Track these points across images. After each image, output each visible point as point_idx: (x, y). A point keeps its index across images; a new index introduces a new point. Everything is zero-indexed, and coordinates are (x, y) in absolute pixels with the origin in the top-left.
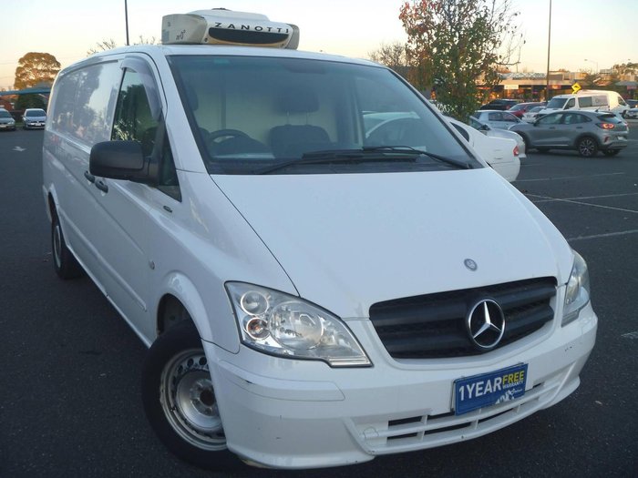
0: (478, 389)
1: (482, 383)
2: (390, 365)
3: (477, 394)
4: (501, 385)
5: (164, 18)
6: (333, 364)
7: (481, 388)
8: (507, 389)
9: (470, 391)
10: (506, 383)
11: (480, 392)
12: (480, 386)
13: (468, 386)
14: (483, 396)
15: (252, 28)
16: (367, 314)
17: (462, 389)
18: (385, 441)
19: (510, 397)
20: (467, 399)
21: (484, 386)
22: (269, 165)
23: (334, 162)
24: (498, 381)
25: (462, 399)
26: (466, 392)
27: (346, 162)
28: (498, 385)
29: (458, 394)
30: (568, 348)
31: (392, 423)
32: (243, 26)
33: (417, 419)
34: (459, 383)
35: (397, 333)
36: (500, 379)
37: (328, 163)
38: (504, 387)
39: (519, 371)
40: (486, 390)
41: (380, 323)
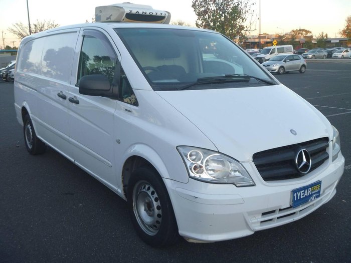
0: (302, 194)
1: (303, 191)
2: (265, 185)
3: (302, 197)
5: (97, 8)
6: (238, 185)
8: (313, 194)
9: (299, 195)
10: (313, 191)
11: (303, 195)
13: (298, 193)
14: (304, 198)
15: (148, 13)
16: (251, 159)
17: (295, 194)
18: (259, 224)
19: (315, 197)
20: (298, 200)
21: (304, 193)
22: (184, 85)
23: (213, 83)
25: (296, 199)
26: (297, 196)
27: (218, 83)
28: (310, 192)
29: (294, 197)
30: (335, 173)
31: (263, 214)
32: (143, 12)
33: (273, 212)
34: (294, 192)
35: (264, 168)
36: (310, 189)
37: (210, 83)
39: (318, 184)
40: (305, 195)
41: (258, 163)
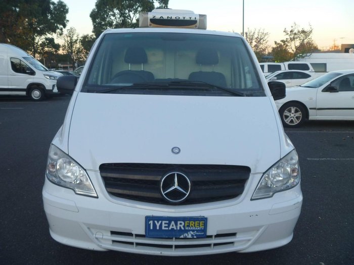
0: (164, 225)
1: (167, 222)
2: (107, 198)
3: (163, 228)
4: (184, 226)
6: (78, 192)
7: (167, 225)
8: (189, 231)
9: (158, 225)
10: (188, 226)
11: (165, 227)
12: (165, 223)
13: (156, 222)
14: (168, 230)
16: (98, 169)
17: (151, 222)
18: (111, 243)
19: (193, 236)
21: (169, 224)
23: (149, 89)
24: (181, 224)
25: (151, 228)
26: (155, 225)
27: (157, 89)
28: (181, 226)
29: (148, 225)
30: (253, 215)
31: (113, 233)
32: (168, 17)
33: (130, 234)
34: (148, 219)
36: (182, 222)
37: (146, 89)
38: (187, 228)
39: (199, 221)
40: (171, 227)
41: (105, 175)
